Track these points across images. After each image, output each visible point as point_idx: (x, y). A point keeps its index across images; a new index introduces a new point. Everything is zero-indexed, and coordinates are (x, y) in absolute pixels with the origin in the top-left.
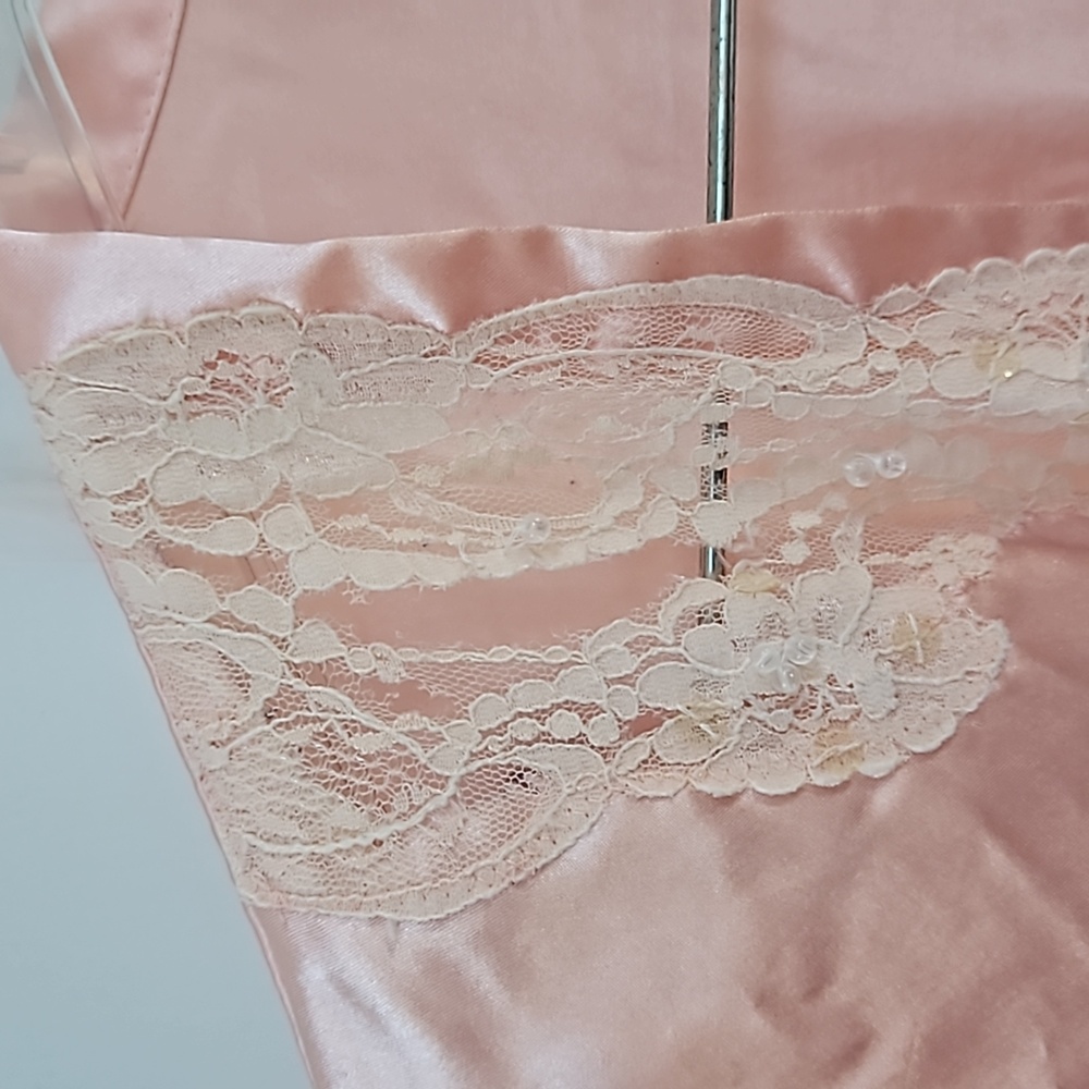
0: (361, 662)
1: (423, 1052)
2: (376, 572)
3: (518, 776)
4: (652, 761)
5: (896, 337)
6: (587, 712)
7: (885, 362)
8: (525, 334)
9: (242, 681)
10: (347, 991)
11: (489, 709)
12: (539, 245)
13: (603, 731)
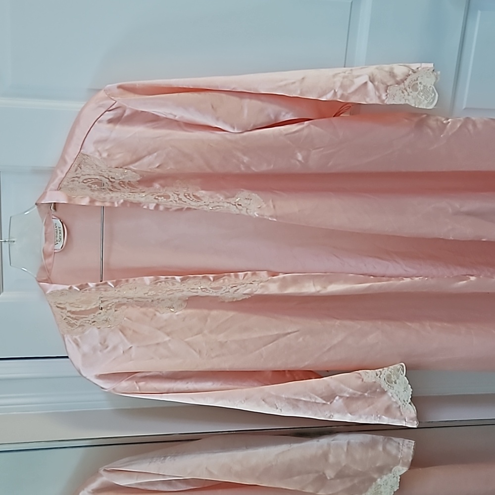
0: (72, 316)
1: (74, 345)
2: (73, 309)
3: (83, 325)
4: (94, 325)
5: (117, 290)
6: (89, 321)
7: (116, 292)
8: (86, 290)
9: (63, 317)
10: (69, 340)
11: (81, 320)
12: (87, 284)
13: (90, 322)
